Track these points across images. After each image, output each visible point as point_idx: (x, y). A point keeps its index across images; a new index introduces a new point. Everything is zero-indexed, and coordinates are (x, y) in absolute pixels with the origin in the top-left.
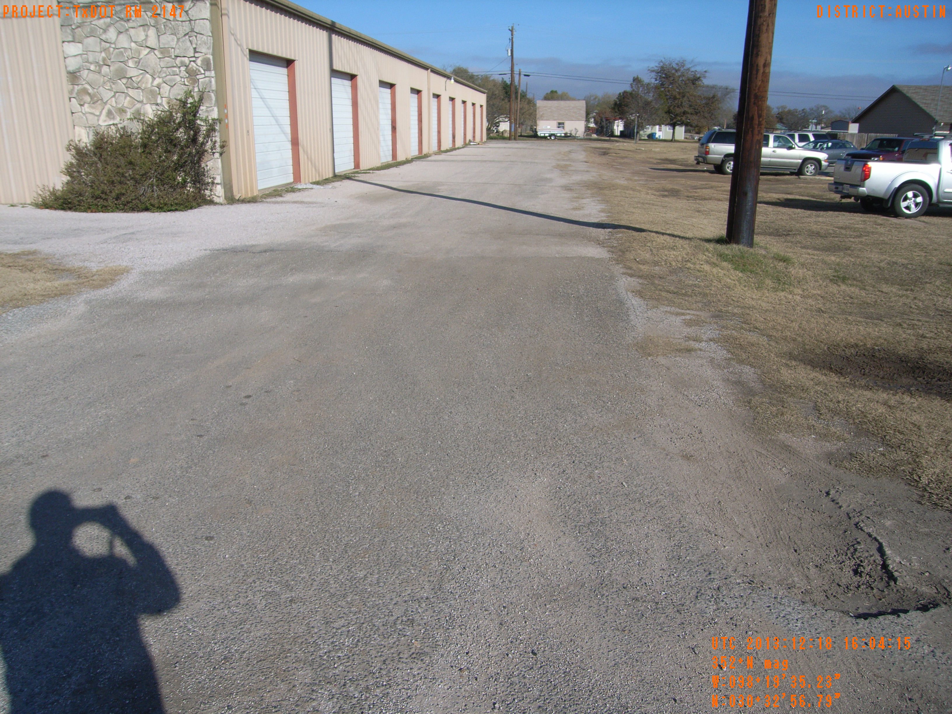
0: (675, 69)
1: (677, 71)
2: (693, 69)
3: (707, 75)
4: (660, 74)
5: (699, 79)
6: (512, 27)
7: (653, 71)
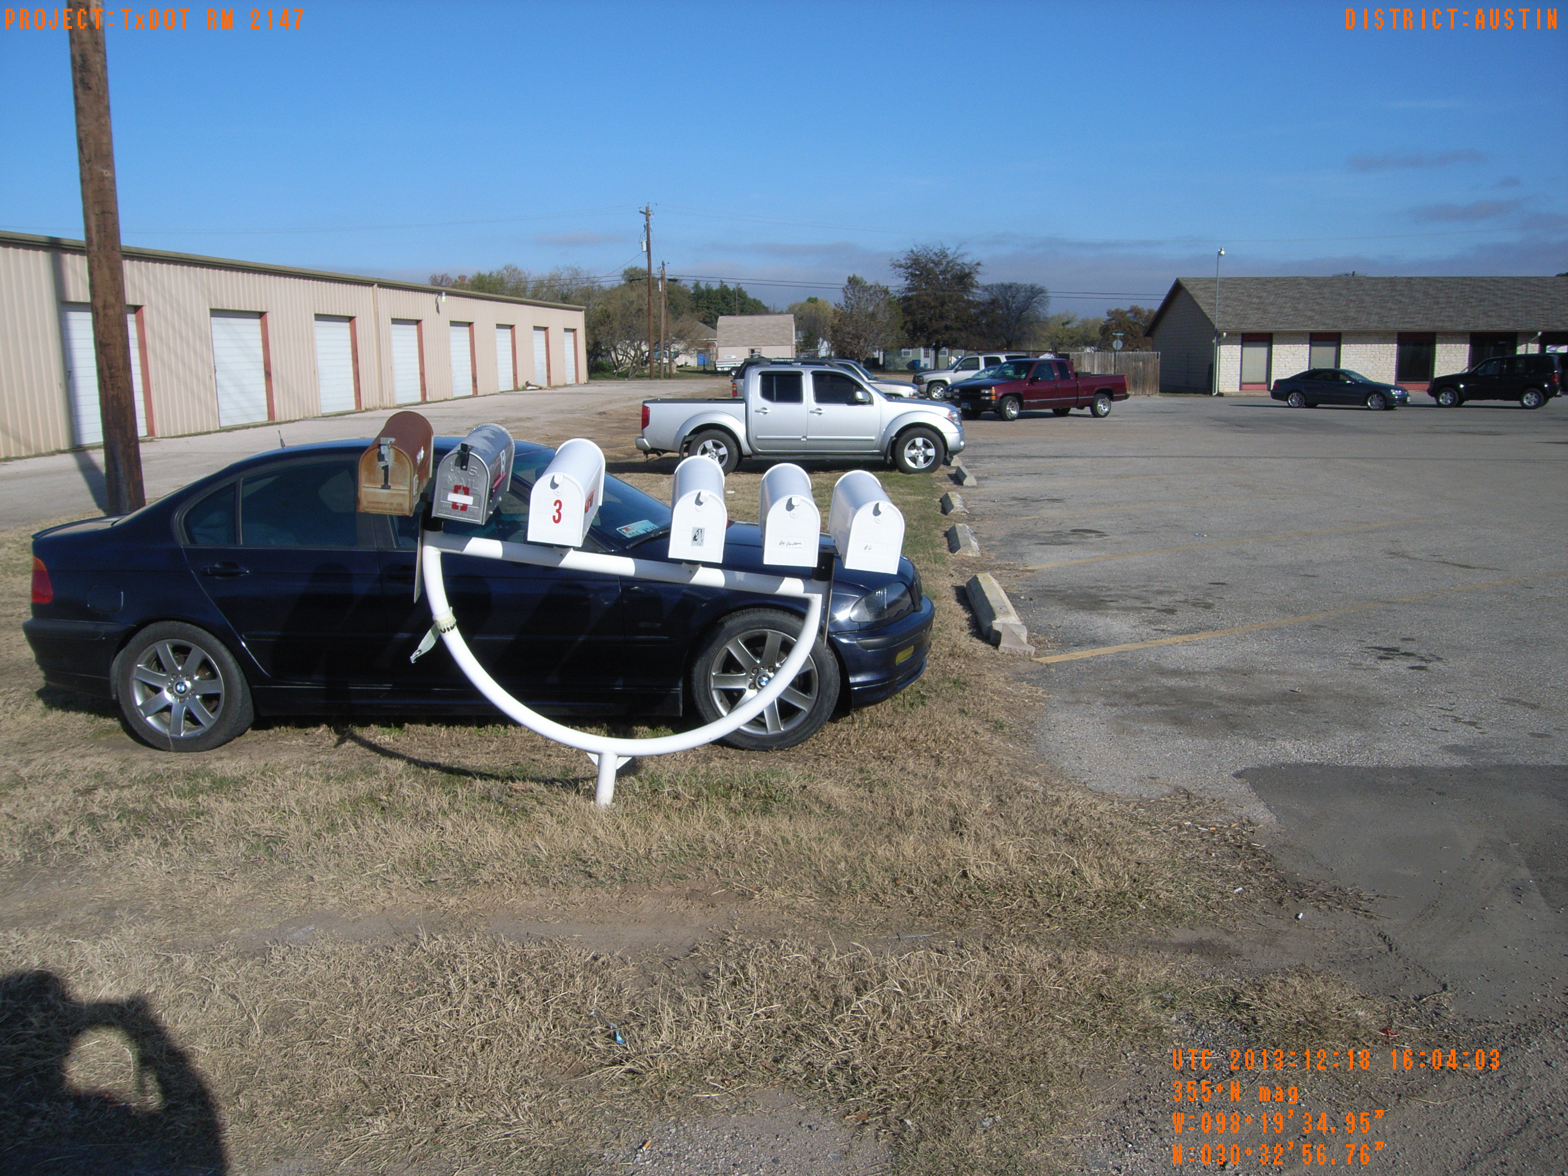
0: (933, 262)
1: (937, 264)
2: (959, 261)
3: (980, 269)
4: (910, 270)
5: (968, 275)
6: (647, 208)
7: (901, 266)
